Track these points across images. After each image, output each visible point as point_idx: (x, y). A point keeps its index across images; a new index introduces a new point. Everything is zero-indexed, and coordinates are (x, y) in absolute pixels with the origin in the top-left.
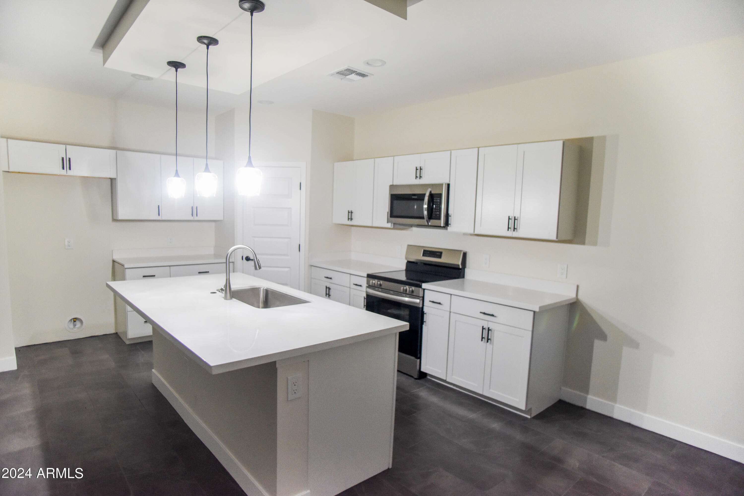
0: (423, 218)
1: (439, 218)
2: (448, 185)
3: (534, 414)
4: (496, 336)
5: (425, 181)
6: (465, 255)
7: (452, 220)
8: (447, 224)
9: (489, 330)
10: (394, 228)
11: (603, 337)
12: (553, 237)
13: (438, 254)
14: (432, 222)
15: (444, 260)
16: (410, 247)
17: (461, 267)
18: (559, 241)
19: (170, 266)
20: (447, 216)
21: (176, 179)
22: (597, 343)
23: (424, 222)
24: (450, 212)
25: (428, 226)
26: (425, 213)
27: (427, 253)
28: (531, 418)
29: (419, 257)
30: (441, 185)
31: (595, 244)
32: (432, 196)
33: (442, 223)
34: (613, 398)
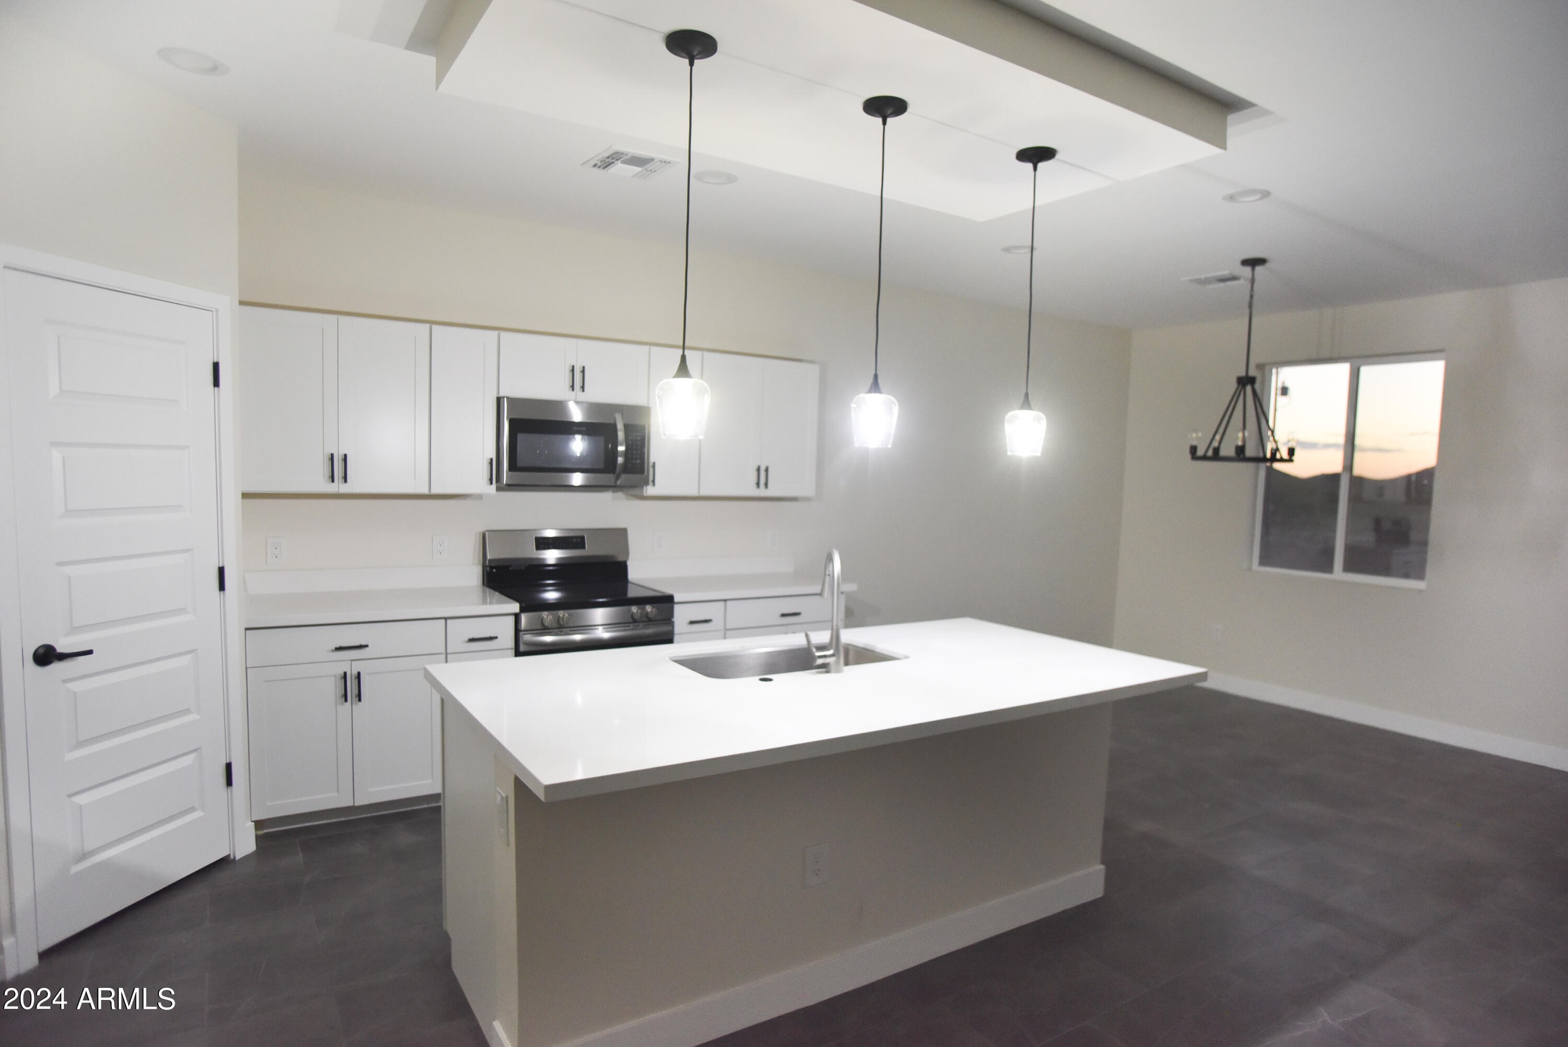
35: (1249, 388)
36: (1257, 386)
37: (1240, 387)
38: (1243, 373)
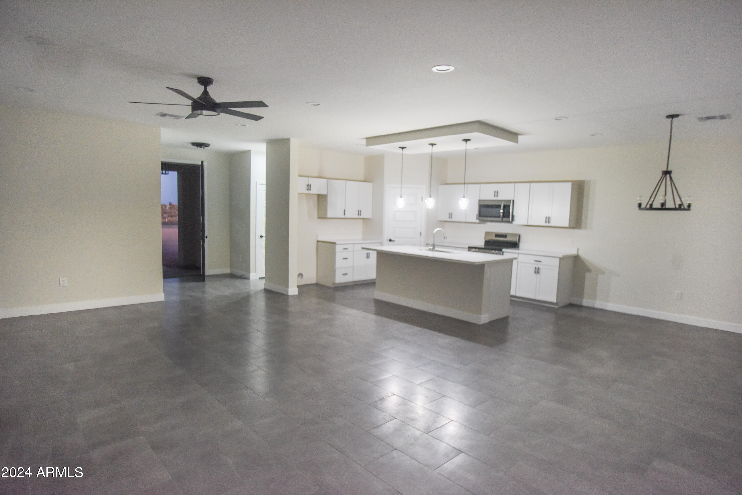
0: (499, 217)
1: (509, 217)
2: (513, 201)
3: (561, 305)
4: (542, 271)
5: (500, 198)
6: (520, 236)
7: (516, 218)
8: (513, 220)
9: (538, 268)
10: (479, 223)
11: (589, 271)
12: (567, 225)
13: (505, 236)
14: (504, 219)
15: (508, 239)
16: (487, 234)
17: (518, 242)
18: (570, 228)
19: (354, 244)
20: (513, 216)
21: (401, 198)
22: (587, 275)
23: (500, 219)
24: (515, 214)
25: (502, 221)
26: (501, 214)
27: (497, 235)
28: (559, 308)
29: (493, 238)
30: (510, 201)
31: (586, 228)
32: (504, 206)
33: (510, 220)
34: (594, 297)
35: (668, 176)
36: (672, 175)
37: (664, 175)
38: (665, 169)
